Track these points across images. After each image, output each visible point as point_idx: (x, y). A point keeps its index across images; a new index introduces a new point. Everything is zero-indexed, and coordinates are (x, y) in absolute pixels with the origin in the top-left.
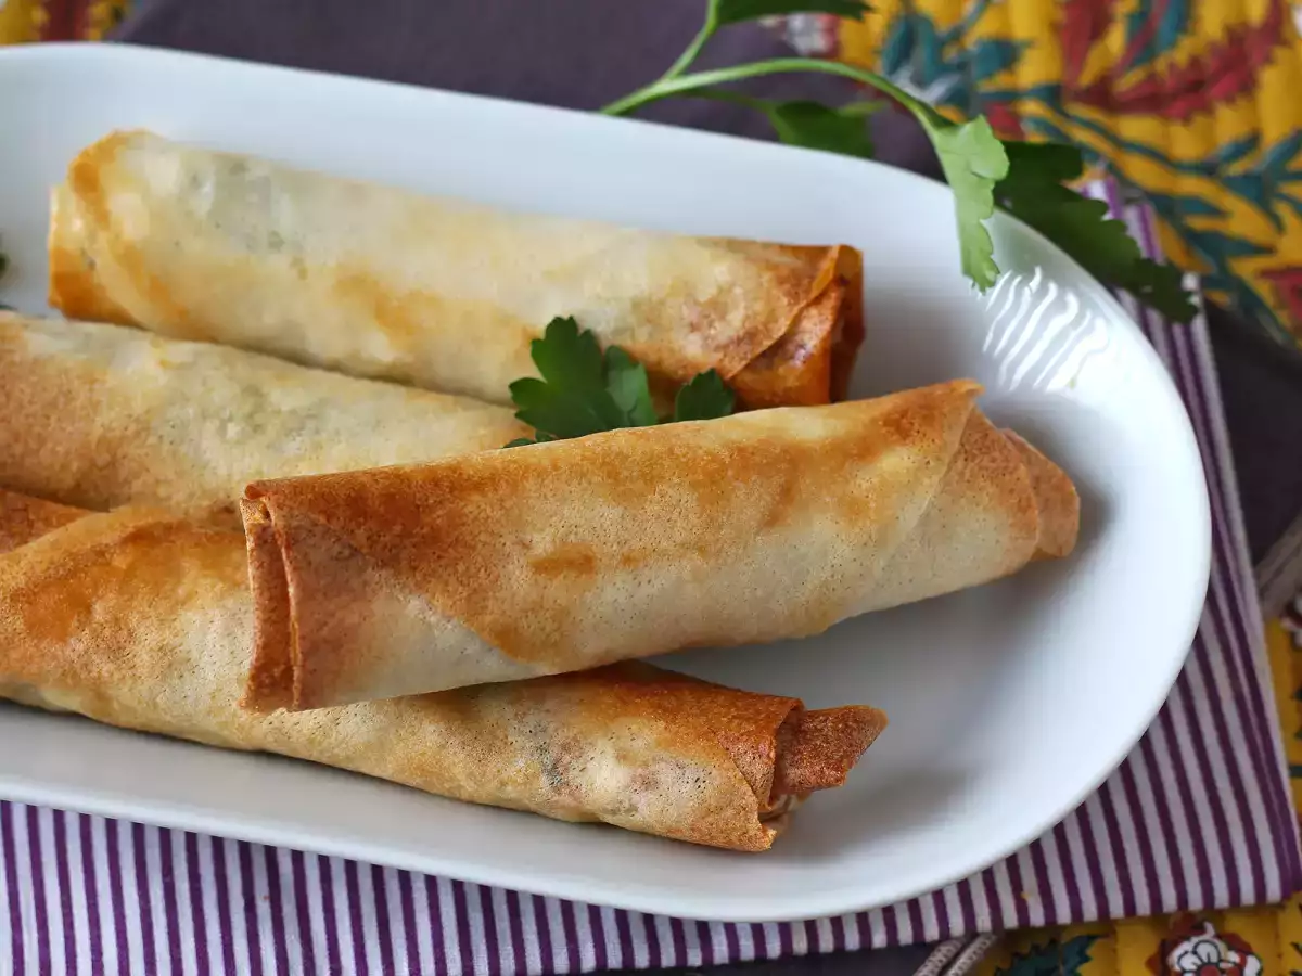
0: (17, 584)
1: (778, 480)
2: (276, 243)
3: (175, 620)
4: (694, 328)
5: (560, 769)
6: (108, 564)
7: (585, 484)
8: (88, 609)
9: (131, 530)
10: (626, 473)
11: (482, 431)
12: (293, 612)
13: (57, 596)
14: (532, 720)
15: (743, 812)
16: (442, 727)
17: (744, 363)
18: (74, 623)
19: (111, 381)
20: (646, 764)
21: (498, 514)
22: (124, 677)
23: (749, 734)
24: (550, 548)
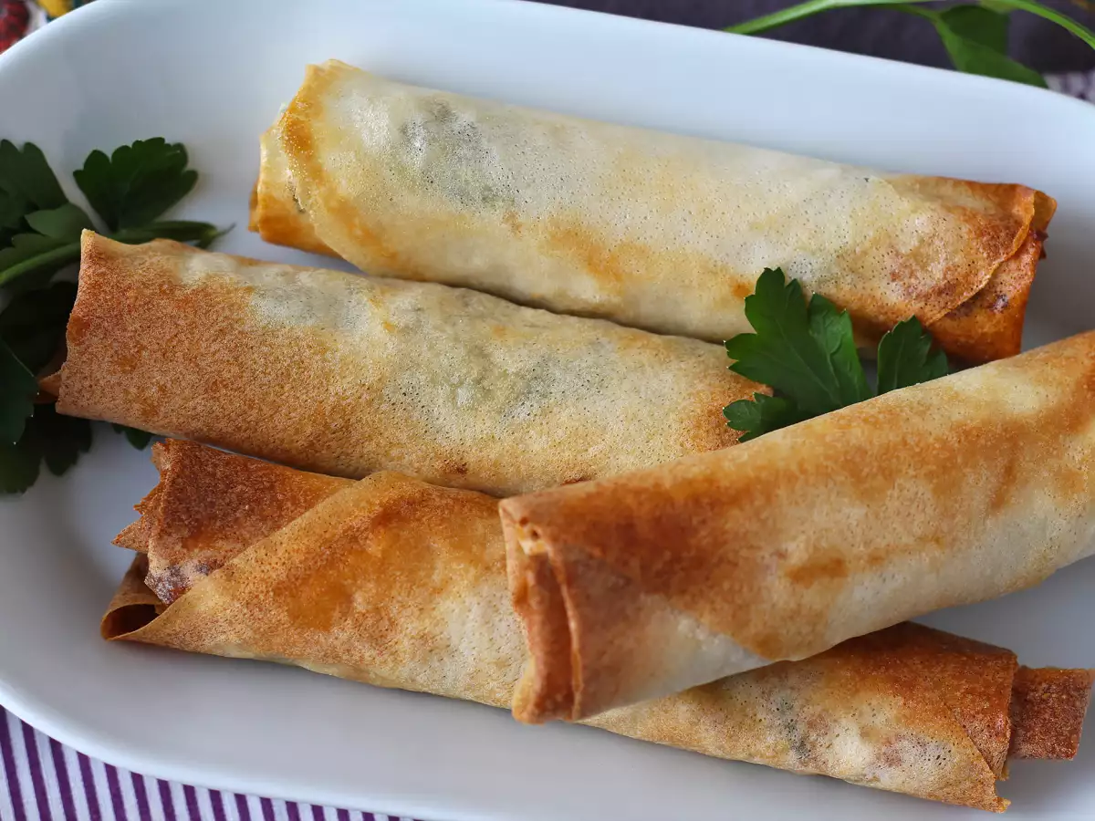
0: (278, 575)
1: (1001, 462)
2: (488, 197)
3: (434, 609)
4: (895, 277)
5: (809, 747)
6: (363, 551)
7: (831, 485)
8: (348, 599)
9: (378, 509)
10: (866, 470)
11: (700, 386)
12: (575, 645)
13: (318, 589)
14: (778, 697)
15: (979, 786)
16: (694, 707)
17: (944, 312)
18: (336, 614)
19: (342, 348)
20: (889, 742)
21: (754, 526)
22: (385, 661)
23: (983, 711)
24: (805, 557)
